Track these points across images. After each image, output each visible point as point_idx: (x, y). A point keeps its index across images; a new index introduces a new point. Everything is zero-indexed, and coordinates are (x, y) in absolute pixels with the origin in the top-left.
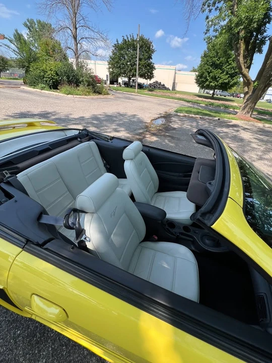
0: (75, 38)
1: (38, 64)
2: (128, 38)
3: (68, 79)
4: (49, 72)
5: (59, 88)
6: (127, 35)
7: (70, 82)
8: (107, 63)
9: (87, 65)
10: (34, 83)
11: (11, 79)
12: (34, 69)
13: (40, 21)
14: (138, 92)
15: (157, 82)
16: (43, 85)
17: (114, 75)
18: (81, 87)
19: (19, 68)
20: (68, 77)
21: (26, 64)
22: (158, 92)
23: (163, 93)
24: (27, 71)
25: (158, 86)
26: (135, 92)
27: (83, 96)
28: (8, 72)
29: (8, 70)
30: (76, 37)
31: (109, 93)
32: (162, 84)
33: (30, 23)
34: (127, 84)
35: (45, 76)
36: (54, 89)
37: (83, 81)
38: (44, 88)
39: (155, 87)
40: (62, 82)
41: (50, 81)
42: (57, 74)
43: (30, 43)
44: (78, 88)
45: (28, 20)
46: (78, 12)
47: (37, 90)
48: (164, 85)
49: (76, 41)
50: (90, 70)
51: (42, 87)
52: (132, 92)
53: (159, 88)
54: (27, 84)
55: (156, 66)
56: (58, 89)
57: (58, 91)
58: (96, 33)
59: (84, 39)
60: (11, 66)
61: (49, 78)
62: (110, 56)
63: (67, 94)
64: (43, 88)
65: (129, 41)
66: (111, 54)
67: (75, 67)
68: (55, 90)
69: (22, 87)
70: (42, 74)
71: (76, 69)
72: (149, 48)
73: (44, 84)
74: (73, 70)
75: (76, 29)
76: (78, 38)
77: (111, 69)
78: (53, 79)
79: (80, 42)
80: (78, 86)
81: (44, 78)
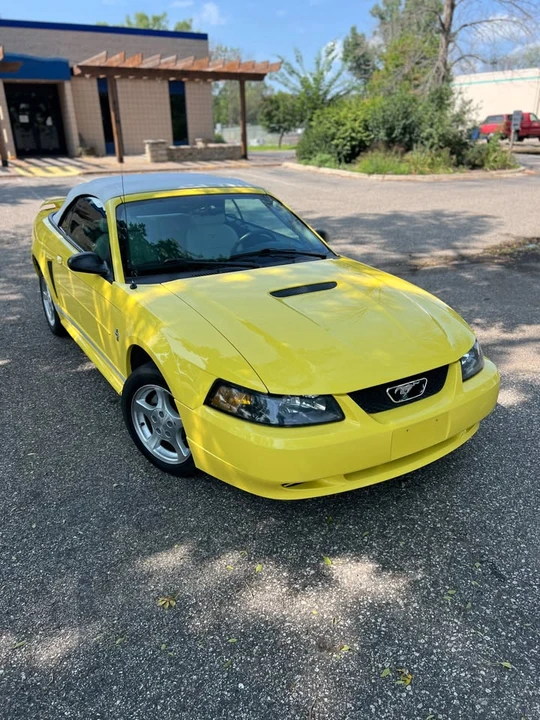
3: (389, 134)
4: (348, 126)
5: (358, 159)
7: (390, 143)
10: (311, 153)
12: (320, 123)
16: (326, 156)
18: (414, 155)
20: (391, 131)
21: (307, 114)
27: (409, 177)
31: (516, 161)
35: (338, 135)
36: (347, 162)
37: (429, 137)
38: (326, 161)
40: (373, 146)
41: (345, 145)
42: (366, 127)
44: (407, 156)
47: (311, 167)
51: (322, 162)
57: (355, 166)
59: (469, 27)
61: (344, 139)
63: (370, 173)
64: (322, 164)
68: (346, 166)
69: (287, 164)
70: (333, 130)
73: (329, 153)
75: (453, 7)
78: (353, 139)
80: (408, 148)
81: (333, 139)
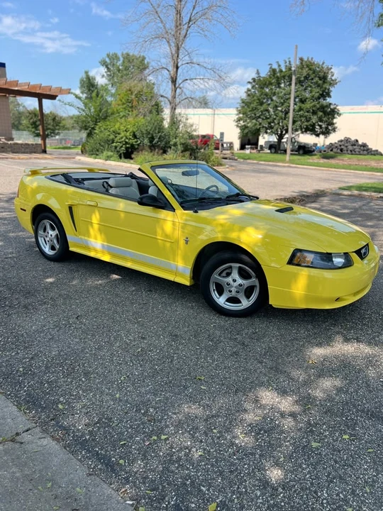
0: (174, 81)
1: (108, 123)
2: (279, 66)
3: (151, 142)
4: (122, 134)
5: (133, 156)
6: (278, 62)
7: (152, 147)
8: (235, 112)
9: (187, 119)
10: (98, 151)
11: (59, 148)
12: (101, 132)
13: (128, 55)
14: (291, 162)
15: (347, 140)
16: (110, 153)
17: (246, 131)
19: (80, 131)
20: (152, 139)
21: (91, 125)
22: (346, 159)
23: (359, 160)
24: (90, 135)
25: (350, 148)
26: (283, 161)
28: (57, 137)
29: (58, 134)
30: (176, 79)
31: (223, 163)
32: (360, 143)
33: (110, 59)
34: (276, 148)
35: (116, 140)
36: (126, 157)
37: (175, 145)
38: (111, 157)
39: (341, 150)
40: (140, 148)
41: (122, 147)
42: (135, 136)
43: (105, 88)
44: (165, 156)
45: (108, 56)
46: (183, 46)
47: (99, 161)
48: (364, 145)
49: (175, 86)
50: (192, 126)
51: (108, 157)
52: (279, 161)
53: (353, 152)
54: (86, 152)
55: (341, 109)
56: (132, 159)
57: (132, 161)
58: (209, 71)
59: (188, 81)
60: (64, 128)
61: (120, 143)
62: (242, 100)
64: (108, 158)
65: (281, 71)
66: (244, 96)
67: (166, 124)
68: (126, 160)
69: (78, 158)
70: (112, 137)
71: (167, 126)
72: (324, 78)
73: (112, 151)
74: (161, 128)
75: (177, 68)
76: (179, 81)
77: (241, 122)
78: (126, 143)
79: (181, 86)
80: (165, 152)
81: (113, 142)
